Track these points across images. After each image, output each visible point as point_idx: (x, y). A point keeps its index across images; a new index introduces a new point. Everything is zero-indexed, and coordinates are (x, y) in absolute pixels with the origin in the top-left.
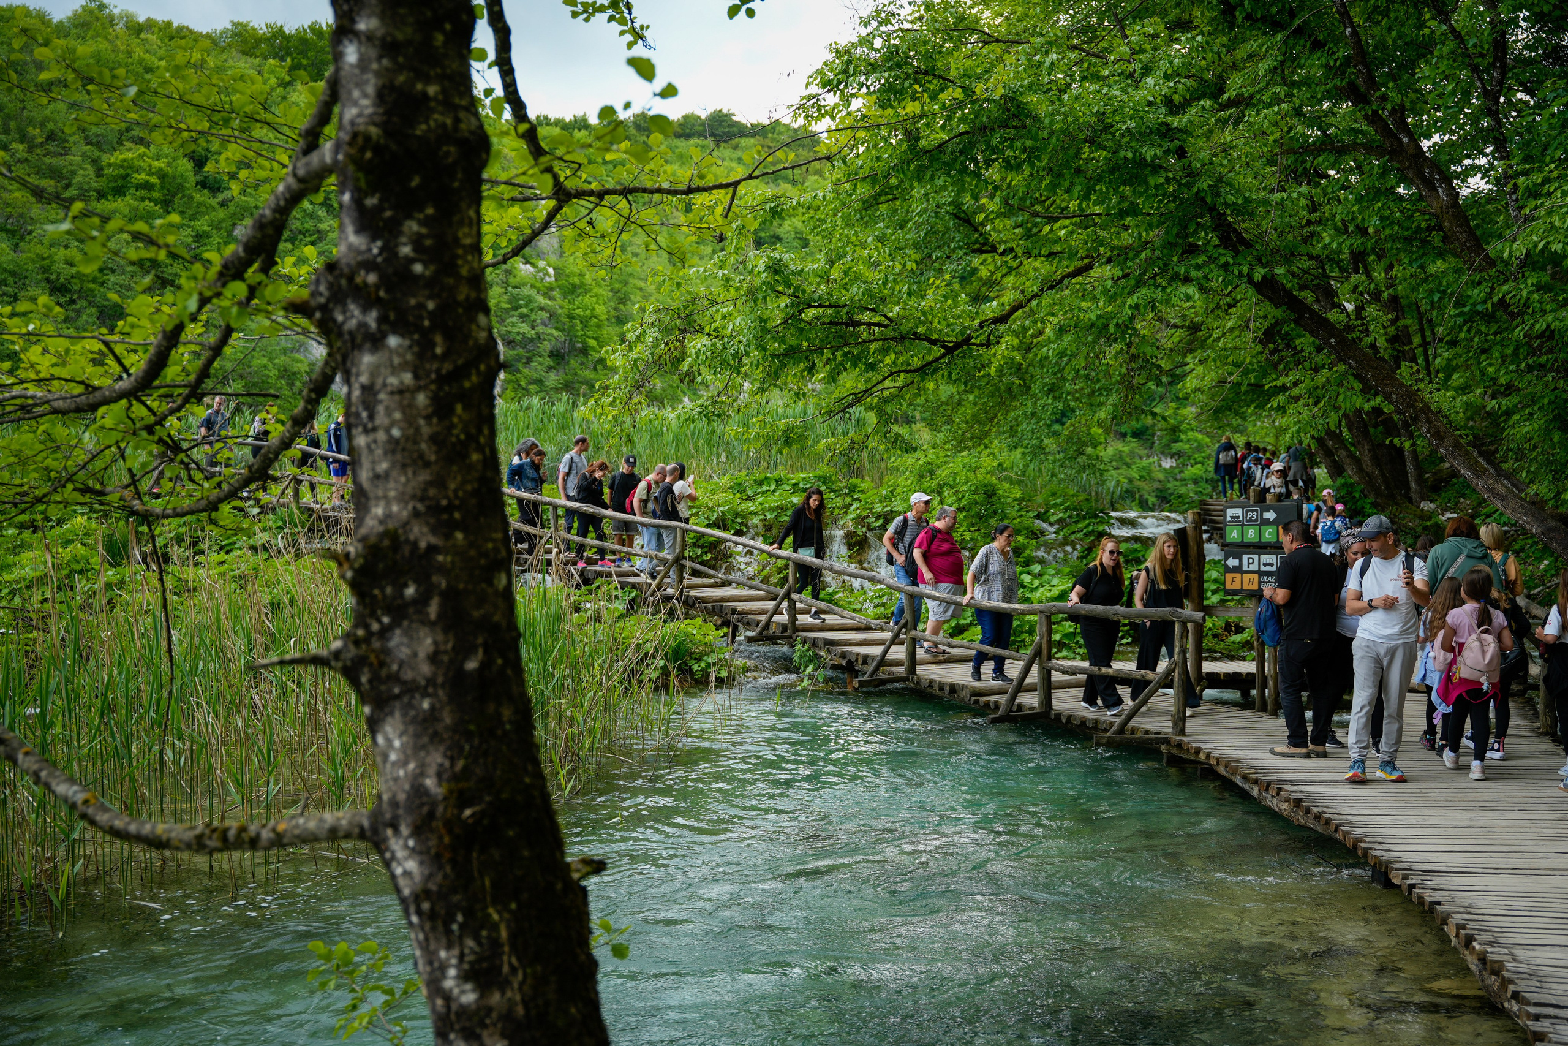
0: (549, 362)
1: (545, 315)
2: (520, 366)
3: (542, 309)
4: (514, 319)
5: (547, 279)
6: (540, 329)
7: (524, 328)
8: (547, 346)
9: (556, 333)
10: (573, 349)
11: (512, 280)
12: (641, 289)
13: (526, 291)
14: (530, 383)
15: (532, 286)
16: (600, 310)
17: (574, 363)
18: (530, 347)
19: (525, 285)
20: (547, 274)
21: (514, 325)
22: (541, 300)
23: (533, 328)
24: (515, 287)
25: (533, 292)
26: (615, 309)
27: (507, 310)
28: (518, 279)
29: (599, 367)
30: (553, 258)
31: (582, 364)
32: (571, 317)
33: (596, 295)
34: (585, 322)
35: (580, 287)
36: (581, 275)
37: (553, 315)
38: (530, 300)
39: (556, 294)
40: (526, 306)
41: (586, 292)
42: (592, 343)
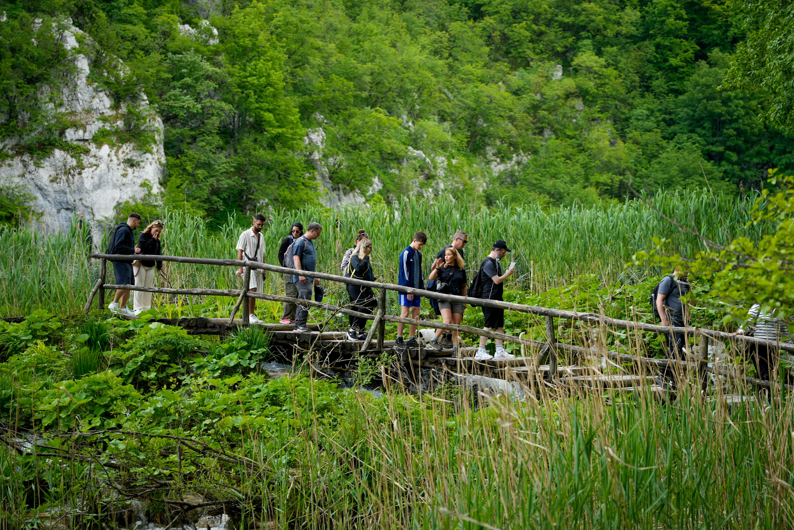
0: (217, 140)
1: (213, 85)
2: (184, 147)
3: (208, 77)
4: (177, 92)
5: (212, 42)
6: (207, 102)
7: (188, 101)
8: (215, 121)
9: (227, 107)
10: (244, 124)
11: (171, 45)
12: (318, 49)
13: (189, 57)
14: (197, 167)
15: (197, 51)
16: (277, 76)
17: (247, 141)
18: (193, 123)
19: (187, 49)
20: (212, 36)
21: (176, 99)
22: (208, 67)
23: (198, 100)
24: (174, 53)
25: (197, 58)
26: (292, 74)
27: (166, 82)
28: (178, 42)
29: (277, 145)
30: (217, 16)
31: (255, 140)
32: (242, 86)
33: (272, 59)
34: (260, 91)
35: (252, 50)
36: (253, 36)
37: (222, 84)
38: (193, 68)
39: (222, 58)
40: (190, 74)
41: (260, 54)
42: (269, 116)
